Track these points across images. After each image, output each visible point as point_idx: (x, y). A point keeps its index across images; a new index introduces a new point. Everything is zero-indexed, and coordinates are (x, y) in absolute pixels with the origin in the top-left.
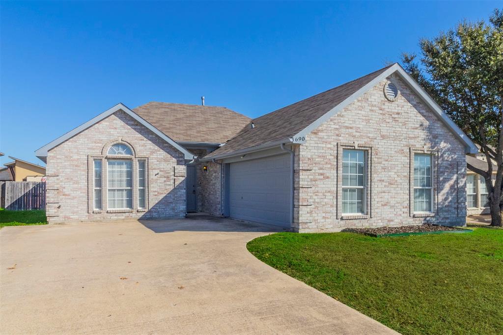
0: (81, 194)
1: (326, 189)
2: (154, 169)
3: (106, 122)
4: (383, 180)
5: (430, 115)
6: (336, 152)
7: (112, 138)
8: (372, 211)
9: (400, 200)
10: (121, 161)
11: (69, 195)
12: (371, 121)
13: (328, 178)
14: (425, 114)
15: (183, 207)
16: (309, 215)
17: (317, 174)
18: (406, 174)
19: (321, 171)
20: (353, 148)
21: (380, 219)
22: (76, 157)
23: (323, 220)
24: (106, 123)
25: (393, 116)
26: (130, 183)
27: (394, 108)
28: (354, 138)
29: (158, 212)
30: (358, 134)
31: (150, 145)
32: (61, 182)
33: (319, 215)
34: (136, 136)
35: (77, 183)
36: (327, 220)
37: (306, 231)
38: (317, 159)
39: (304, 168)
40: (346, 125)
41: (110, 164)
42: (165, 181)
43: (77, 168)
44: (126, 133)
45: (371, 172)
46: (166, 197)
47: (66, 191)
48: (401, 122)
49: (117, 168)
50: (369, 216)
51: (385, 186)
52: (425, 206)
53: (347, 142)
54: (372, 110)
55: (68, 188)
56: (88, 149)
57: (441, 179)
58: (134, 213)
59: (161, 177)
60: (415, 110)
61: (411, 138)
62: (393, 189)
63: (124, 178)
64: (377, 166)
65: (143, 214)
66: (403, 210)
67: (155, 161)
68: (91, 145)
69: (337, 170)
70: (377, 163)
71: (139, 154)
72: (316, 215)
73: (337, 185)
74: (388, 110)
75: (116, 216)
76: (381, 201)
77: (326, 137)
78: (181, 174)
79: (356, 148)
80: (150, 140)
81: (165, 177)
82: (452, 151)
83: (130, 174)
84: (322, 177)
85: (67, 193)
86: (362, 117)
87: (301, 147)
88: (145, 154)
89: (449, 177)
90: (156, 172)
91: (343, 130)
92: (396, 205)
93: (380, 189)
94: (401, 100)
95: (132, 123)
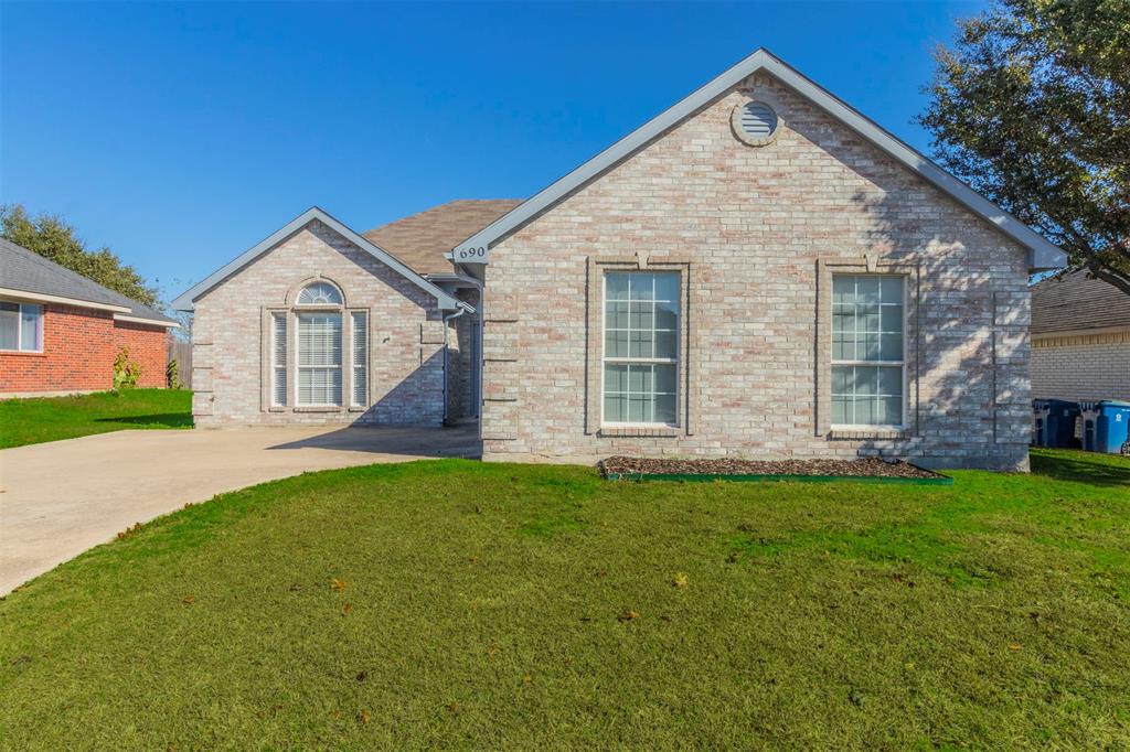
0: (250, 377)
1: (556, 364)
2: (383, 329)
3: (295, 243)
4: (728, 343)
5: (891, 171)
6: (585, 278)
7: (304, 274)
8: (690, 418)
9: (784, 392)
10: (322, 315)
11: (229, 378)
12: (689, 201)
13: (561, 338)
14: (871, 171)
15: (437, 405)
16: (507, 422)
17: (532, 331)
18: (803, 327)
19: (542, 324)
20: (635, 267)
21: (718, 440)
22: (241, 310)
23: (546, 436)
24: (294, 246)
25: (762, 182)
26: (338, 357)
27: (764, 162)
28: (637, 244)
29: (390, 413)
30: (648, 233)
31: (374, 283)
32: (217, 354)
33: (537, 422)
34: (348, 266)
35: (242, 356)
36: (559, 436)
37: (501, 458)
38: (530, 297)
39: (493, 317)
40: (613, 213)
41: (302, 320)
42: (403, 353)
43: (243, 329)
44: (329, 262)
45: (688, 323)
46: (404, 383)
47: (225, 371)
48: (788, 198)
49: (314, 329)
50: (683, 430)
51: (734, 358)
52: (880, 410)
53: (618, 254)
54: (695, 174)
55: (228, 365)
56: (263, 294)
57: (929, 338)
58: (343, 412)
59: (394, 346)
60: (836, 162)
61: (820, 235)
62: (759, 365)
63: (329, 348)
64: (708, 310)
65: (359, 415)
66: (795, 419)
67: (383, 314)
68: (267, 286)
69: (587, 321)
70: (708, 301)
71: (352, 302)
72: (528, 423)
73: (586, 354)
74: (745, 169)
75: (309, 418)
76: (721, 396)
77: (555, 245)
78: (433, 339)
79: (643, 266)
80: (374, 274)
81: (402, 345)
82: (969, 262)
83: (338, 340)
84: (545, 336)
85: (226, 374)
86: (661, 193)
87: (487, 270)
88: (365, 302)
89: (961, 334)
90: (386, 334)
91: (607, 227)
92: (773, 405)
93: (718, 366)
94: (787, 139)
95: (340, 242)
